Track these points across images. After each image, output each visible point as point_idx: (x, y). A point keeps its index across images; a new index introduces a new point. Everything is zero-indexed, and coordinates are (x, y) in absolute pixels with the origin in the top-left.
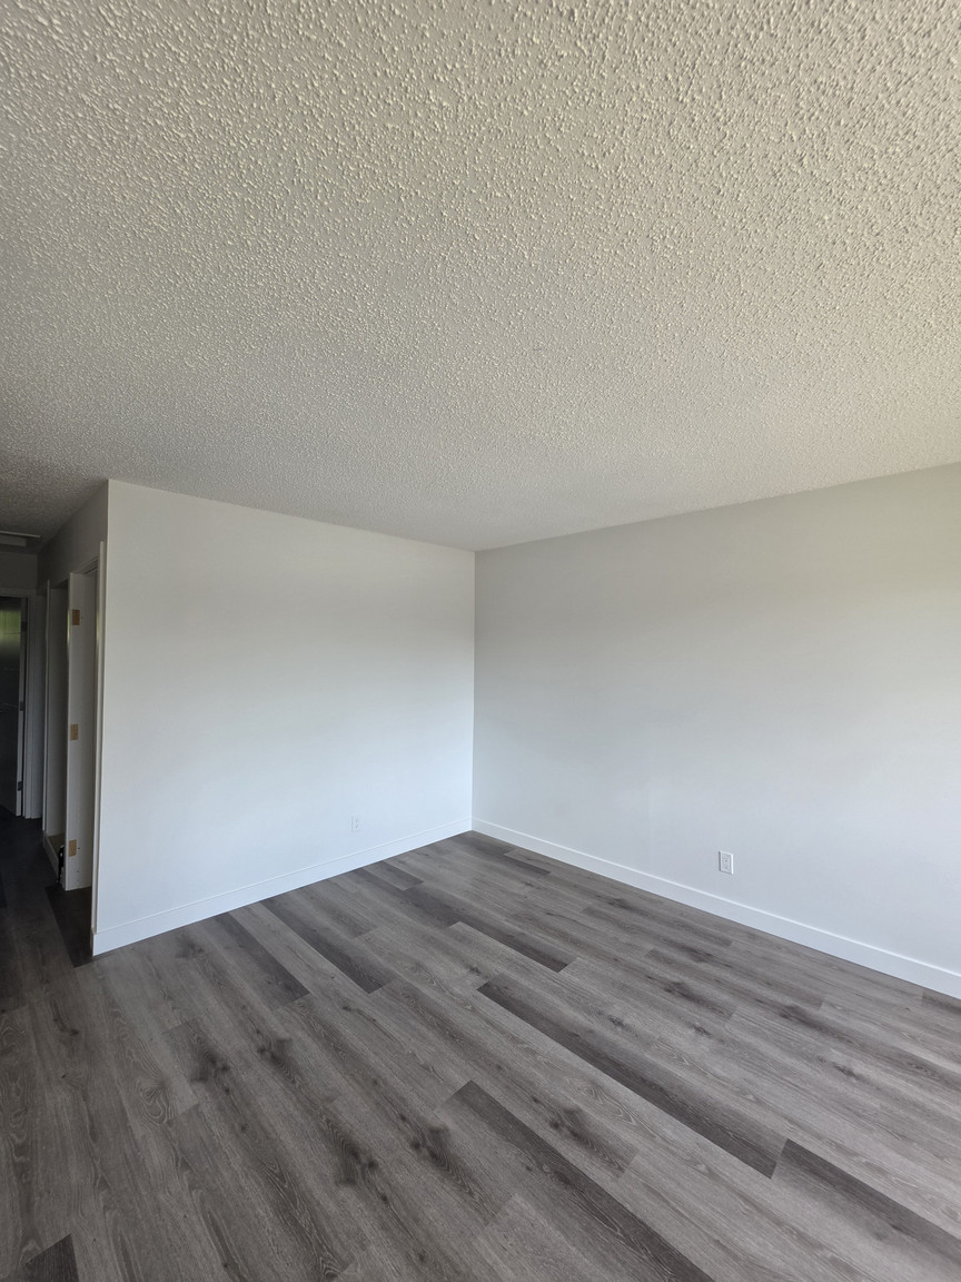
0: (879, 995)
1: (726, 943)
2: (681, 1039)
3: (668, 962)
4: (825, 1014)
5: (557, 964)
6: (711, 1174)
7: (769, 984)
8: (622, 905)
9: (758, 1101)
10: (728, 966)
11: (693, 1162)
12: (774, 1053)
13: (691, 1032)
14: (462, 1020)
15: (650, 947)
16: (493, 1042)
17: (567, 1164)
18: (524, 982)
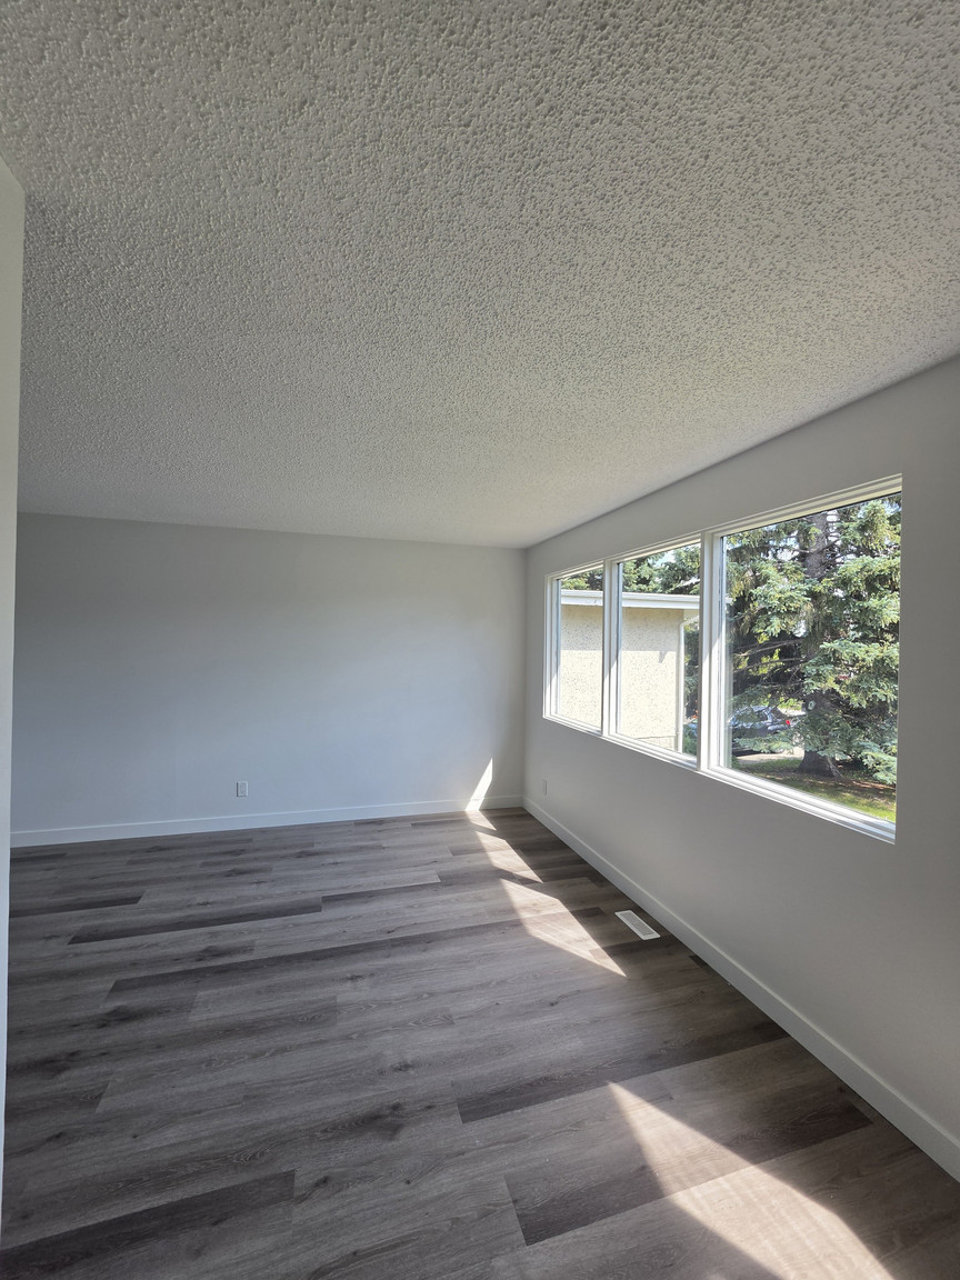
0: (337, 831)
1: (251, 840)
2: (251, 891)
3: (219, 863)
4: (317, 848)
5: (135, 900)
6: (296, 925)
7: (285, 848)
8: (160, 849)
9: (304, 892)
10: (257, 850)
11: (285, 927)
12: (299, 873)
13: (254, 886)
14: (71, 964)
15: (200, 862)
16: (115, 958)
17: (218, 966)
18: (109, 921)
